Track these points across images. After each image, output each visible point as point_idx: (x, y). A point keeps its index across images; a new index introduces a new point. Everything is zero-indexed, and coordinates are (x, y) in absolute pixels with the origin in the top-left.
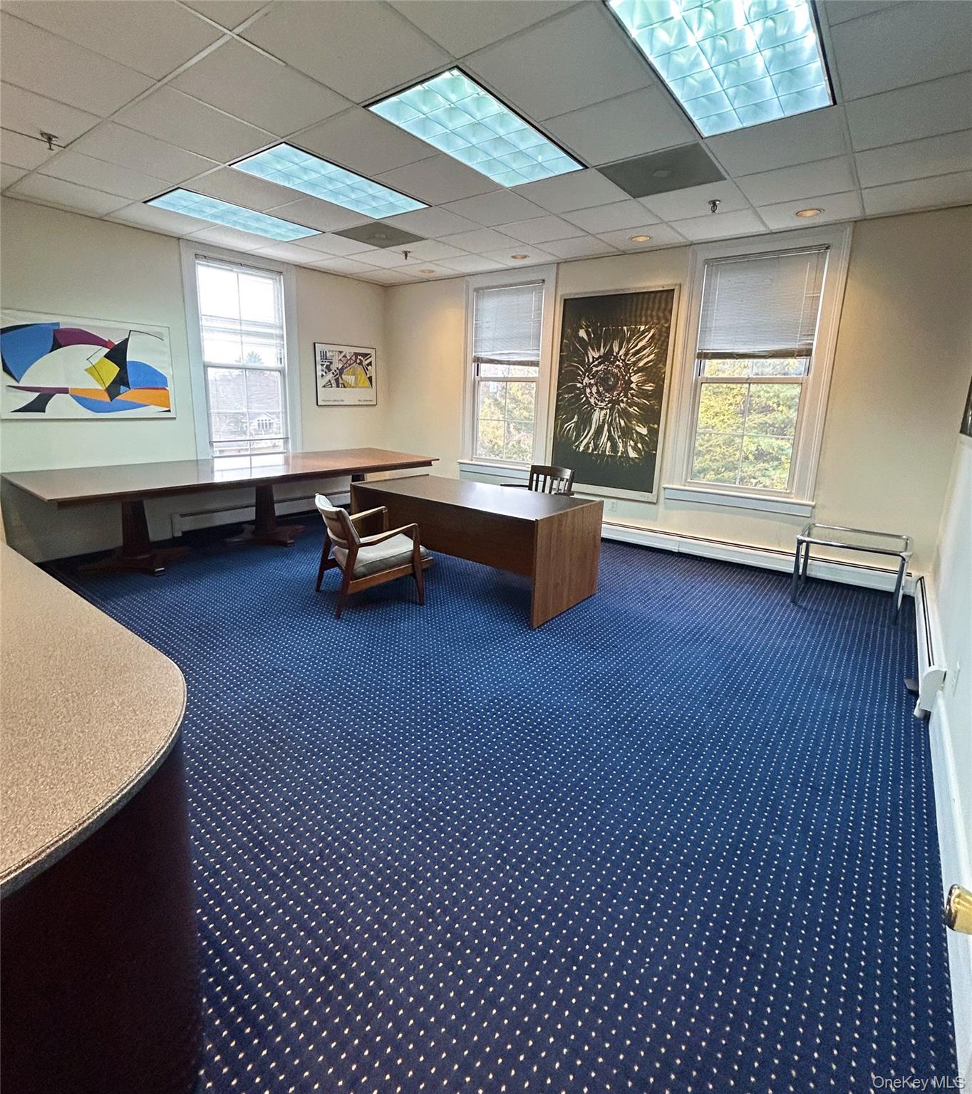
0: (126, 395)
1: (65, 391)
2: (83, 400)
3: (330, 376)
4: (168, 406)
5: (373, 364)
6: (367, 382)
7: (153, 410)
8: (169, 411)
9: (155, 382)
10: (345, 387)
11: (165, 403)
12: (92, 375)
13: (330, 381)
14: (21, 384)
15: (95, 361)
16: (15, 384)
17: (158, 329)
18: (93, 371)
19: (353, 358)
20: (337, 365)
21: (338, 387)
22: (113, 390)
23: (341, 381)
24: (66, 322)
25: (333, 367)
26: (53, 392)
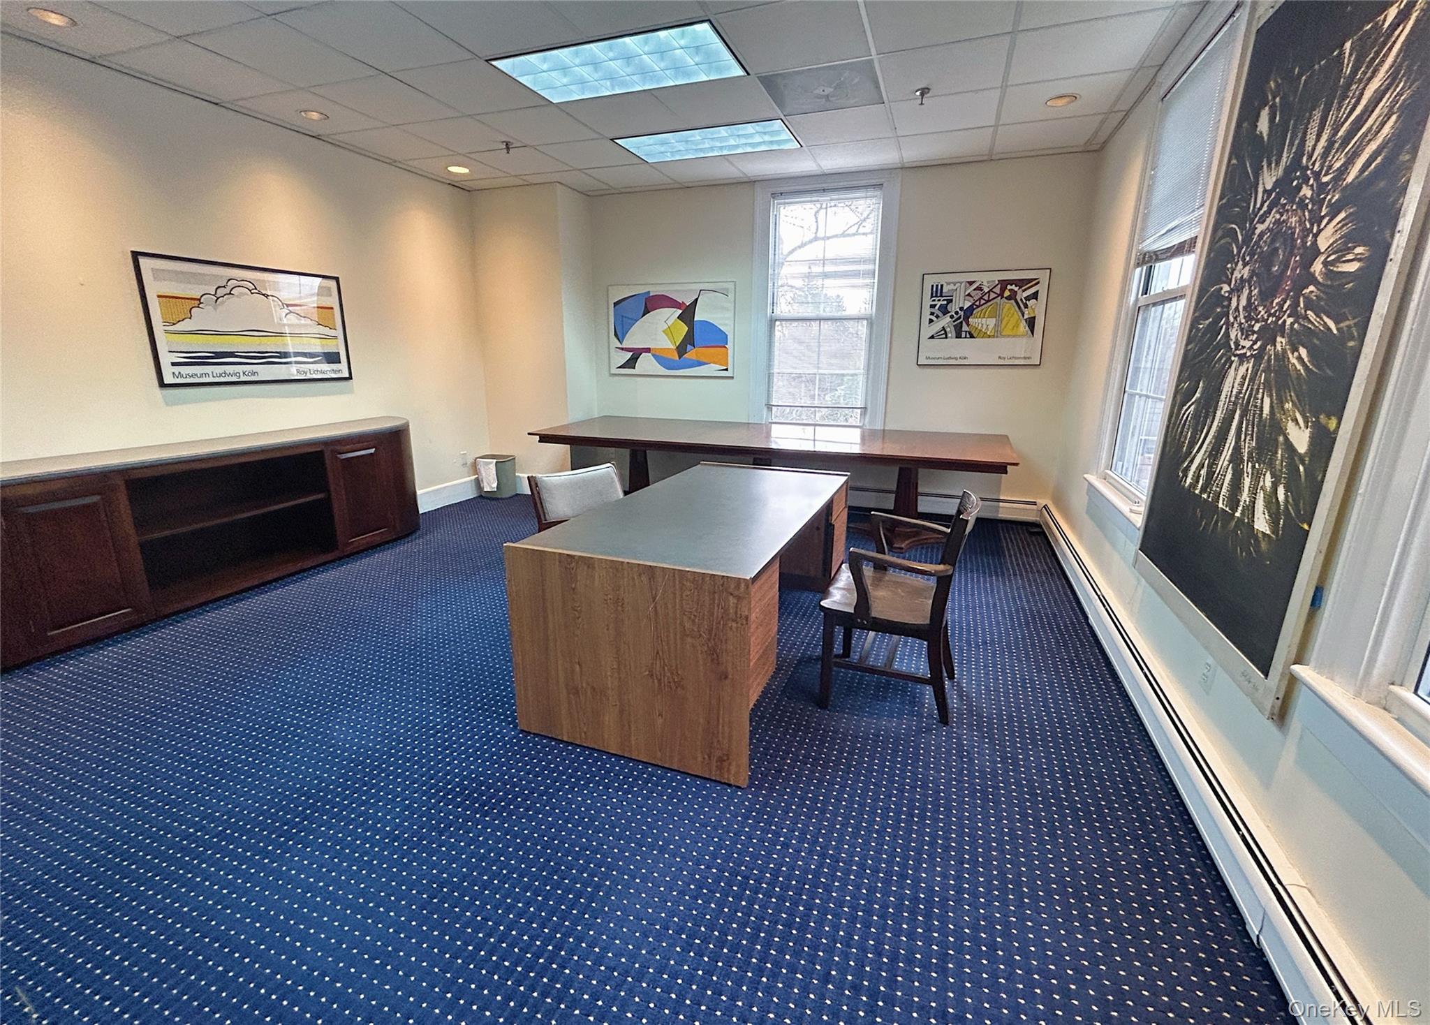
0: (691, 354)
1: (648, 350)
2: (661, 359)
3: (945, 321)
4: (727, 365)
5: (1042, 296)
6: (1023, 327)
7: (712, 369)
8: (727, 370)
9: (718, 340)
10: (972, 336)
11: (723, 361)
12: (667, 335)
13: (943, 328)
14: (624, 346)
15: (670, 322)
16: (621, 346)
17: (725, 285)
18: (669, 332)
19: (997, 290)
20: (961, 302)
21: (958, 336)
22: (681, 350)
23: (965, 328)
24: (654, 291)
25: (954, 308)
26: (640, 351)
